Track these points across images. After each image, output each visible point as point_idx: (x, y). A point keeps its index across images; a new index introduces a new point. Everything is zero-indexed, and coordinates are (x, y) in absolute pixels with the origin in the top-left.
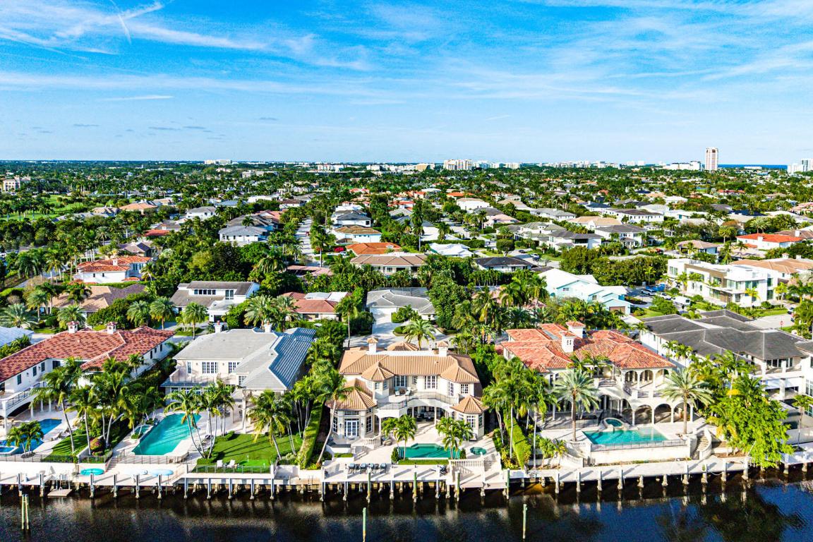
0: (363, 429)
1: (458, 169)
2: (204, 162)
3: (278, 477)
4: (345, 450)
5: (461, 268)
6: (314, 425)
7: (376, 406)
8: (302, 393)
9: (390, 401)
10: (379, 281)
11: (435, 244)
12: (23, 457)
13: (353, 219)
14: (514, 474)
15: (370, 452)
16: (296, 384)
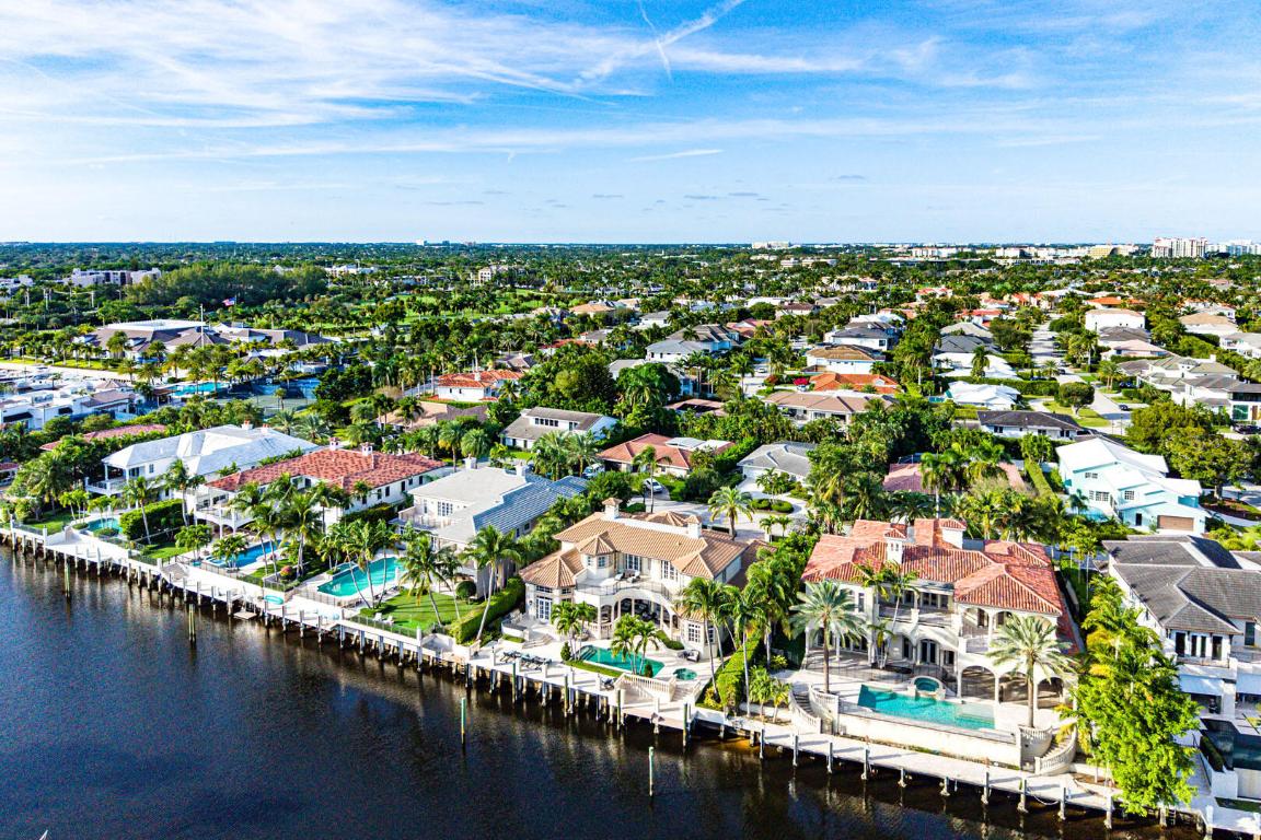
1: (1175, 255)
2: (750, 245)
3: (429, 646)
4: (520, 634)
5: (924, 422)
7: (577, 586)
9: (602, 584)
10: (783, 431)
11: (960, 383)
12: (228, 571)
13: (858, 336)
14: (706, 714)
15: (551, 644)
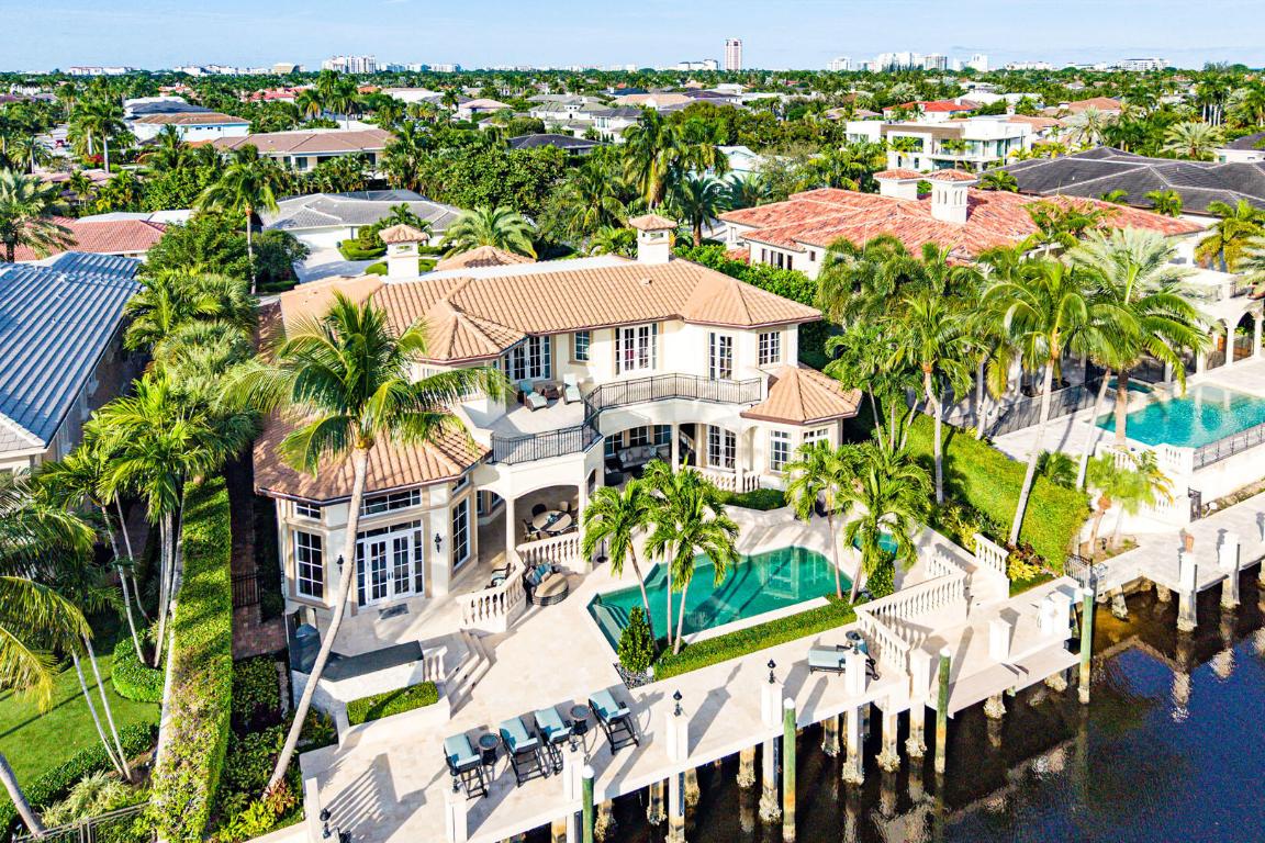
0: (440, 560)
4: (399, 676)
6: (211, 590)
7: (490, 457)
8: (137, 455)
9: (525, 429)
15: (501, 651)
16: (96, 423)
